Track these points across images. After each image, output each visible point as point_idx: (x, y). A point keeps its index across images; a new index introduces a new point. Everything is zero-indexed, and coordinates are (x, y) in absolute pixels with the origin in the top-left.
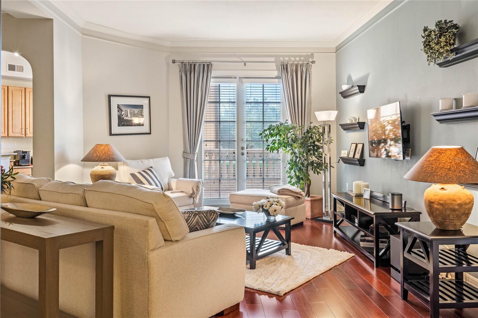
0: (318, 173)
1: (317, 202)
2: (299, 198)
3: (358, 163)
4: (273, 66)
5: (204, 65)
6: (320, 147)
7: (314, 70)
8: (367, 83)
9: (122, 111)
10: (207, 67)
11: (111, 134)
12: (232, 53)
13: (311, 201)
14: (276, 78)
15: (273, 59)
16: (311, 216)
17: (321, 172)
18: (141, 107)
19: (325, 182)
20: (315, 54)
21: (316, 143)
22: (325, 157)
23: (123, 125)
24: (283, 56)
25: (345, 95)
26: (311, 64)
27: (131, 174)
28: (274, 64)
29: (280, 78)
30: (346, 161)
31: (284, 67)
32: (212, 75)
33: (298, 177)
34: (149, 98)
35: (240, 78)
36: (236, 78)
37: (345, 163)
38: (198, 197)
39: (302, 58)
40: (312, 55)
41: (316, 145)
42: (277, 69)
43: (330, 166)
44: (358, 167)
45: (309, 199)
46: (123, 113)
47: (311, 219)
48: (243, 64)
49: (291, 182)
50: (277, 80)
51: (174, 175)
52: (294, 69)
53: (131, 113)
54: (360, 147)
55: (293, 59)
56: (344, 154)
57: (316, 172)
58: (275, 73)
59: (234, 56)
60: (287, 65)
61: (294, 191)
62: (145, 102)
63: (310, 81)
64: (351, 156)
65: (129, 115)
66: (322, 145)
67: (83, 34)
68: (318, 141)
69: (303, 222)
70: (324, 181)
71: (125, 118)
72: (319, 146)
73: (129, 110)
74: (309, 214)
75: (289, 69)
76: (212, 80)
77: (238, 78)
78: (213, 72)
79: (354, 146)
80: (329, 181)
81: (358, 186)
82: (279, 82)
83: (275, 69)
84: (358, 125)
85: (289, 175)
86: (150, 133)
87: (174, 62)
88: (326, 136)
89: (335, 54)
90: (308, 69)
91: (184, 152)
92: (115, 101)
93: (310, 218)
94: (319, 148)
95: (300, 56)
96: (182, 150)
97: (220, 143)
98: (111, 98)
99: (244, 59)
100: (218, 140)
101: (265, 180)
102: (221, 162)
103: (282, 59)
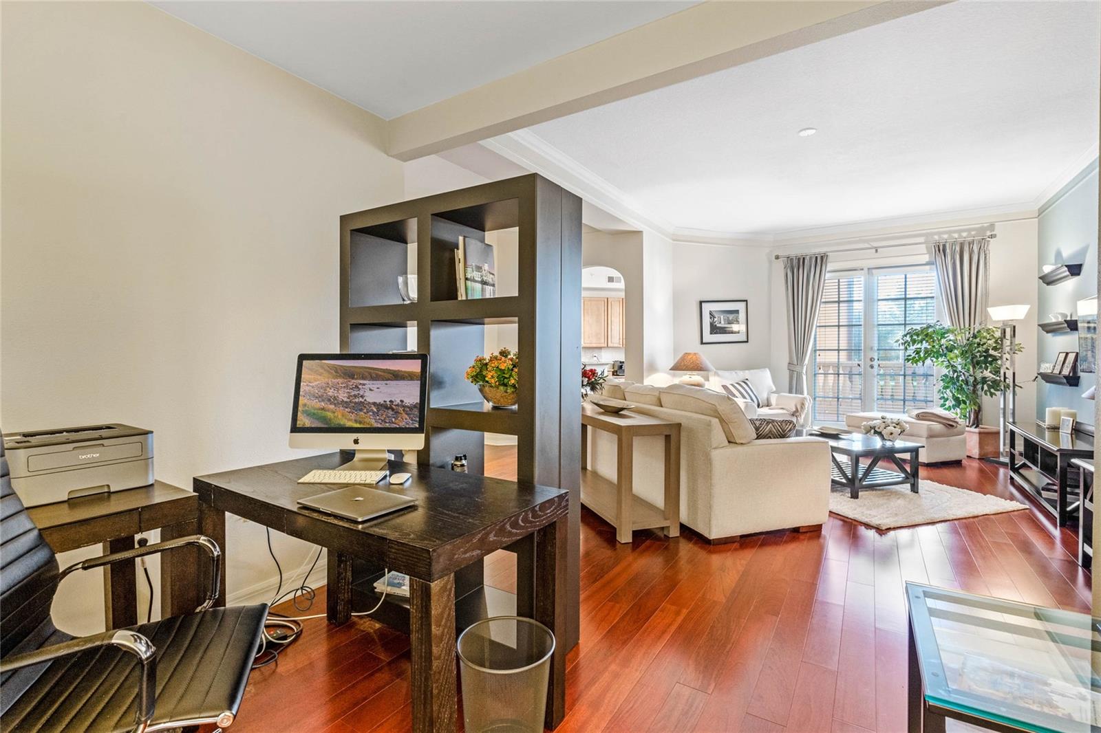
0: (992, 394)
1: (988, 437)
2: (952, 426)
3: (1065, 381)
4: (923, 249)
5: (816, 258)
6: (998, 358)
7: (994, 248)
8: (1084, 261)
9: (714, 317)
10: (821, 260)
11: (702, 343)
12: (858, 239)
13: (980, 433)
14: (927, 264)
15: (922, 240)
16: (980, 454)
17: (998, 393)
18: (737, 312)
19: (1004, 409)
20: (997, 224)
21: (991, 352)
22: (1005, 373)
23: (715, 333)
24: (939, 234)
25: (1048, 280)
26: (988, 239)
27: (723, 386)
28: (924, 246)
29: (933, 264)
30: (1048, 378)
31: (941, 249)
32: (828, 269)
33: (956, 399)
34: (746, 302)
35: (869, 269)
36: (862, 269)
37: (1047, 382)
38: (803, 416)
39: (973, 233)
40: (992, 226)
41: (991, 356)
42: (929, 252)
43: (1015, 385)
44: (1068, 388)
45: (977, 430)
46: (715, 319)
47: (979, 459)
48: (874, 250)
49: (945, 405)
50: (927, 267)
51: (774, 389)
52: (958, 249)
53: (724, 319)
54: (1071, 357)
55: (956, 235)
56: (1046, 368)
57: (988, 394)
58: (926, 258)
59: (861, 241)
60: (944, 246)
61: (944, 416)
62: (740, 307)
63: (985, 264)
64: (1057, 371)
65: (722, 322)
66: (1000, 355)
67: (674, 240)
68: (995, 349)
69: (961, 461)
70: (1002, 406)
71: (718, 325)
72: (995, 356)
73: (722, 317)
74: (975, 452)
75: (948, 251)
76: (828, 275)
77: (866, 270)
78: (829, 265)
79: (1062, 356)
80: (1011, 407)
81: (1057, 415)
82: (930, 269)
83: (926, 252)
84: (1066, 325)
85: (942, 395)
86: (747, 342)
87: (777, 257)
88: (1007, 342)
89: (1037, 219)
90: (982, 247)
91: (789, 363)
92: (707, 308)
93: (977, 457)
94: (995, 359)
95: (969, 230)
96: (787, 360)
97: (839, 352)
98: (703, 304)
99: (875, 244)
100: (837, 348)
101: (906, 402)
102: (840, 376)
103: (936, 237)
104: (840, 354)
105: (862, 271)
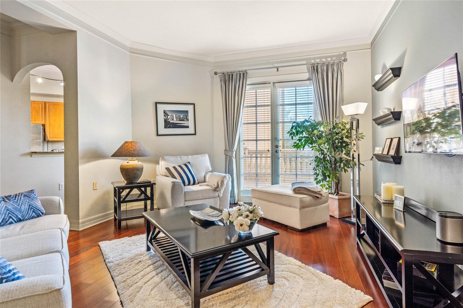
0: (345, 171)
1: (344, 202)
2: (318, 198)
3: (392, 160)
4: (305, 68)
5: (240, 74)
6: (349, 143)
7: (346, 67)
8: (403, 64)
9: (168, 115)
10: (243, 75)
11: (158, 135)
12: (266, 61)
13: (339, 199)
14: (307, 80)
15: (304, 62)
16: (339, 215)
17: (349, 170)
18: (187, 112)
19: (353, 180)
20: (347, 52)
21: (345, 139)
22: (353, 155)
23: (169, 128)
24: (314, 59)
25: (379, 86)
26: (343, 62)
27: (166, 168)
28: (305, 66)
29: (311, 80)
30: (380, 158)
31: (314, 69)
32: (248, 83)
33: (324, 175)
34: (193, 105)
35: (274, 83)
36: (270, 83)
37: (379, 160)
38: (222, 192)
39: (334, 58)
40: (345, 53)
41: (345, 142)
42: (309, 71)
43: (359, 164)
44: (393, 165)
45: (337, 197)
46: (169, 117)
47: (338, 218)
48: (276, 69)
49: (317, 179)
50: (308, 82)
51: (211, 169)
52: (325, 68)
53: (176, 117)
54: (395, 141)
55: (324, 60)
56: (378, 150)
57: (343, 170)
58: (306, 76)
59: (268, 63)
60: (317, 66)
61: (312, 190)
62: (190, 108)
63: (341, 79)
64: (385, 152)
65: (175, 119)
66: (350, 141)
67: (130, 52)
68: (347, 137)
69: (326, 223)
70: (352, 178)
71: (171, 121)
72: (347, 142)
73: (174, 115)
74: (336, 214)
75: (319, 70)
76: (248, 87)
77: (272, 84)
78: (248, 80)
79: (389, 140)
80: (357, 178)
81: (388, 189)
82: (310, 84)
83: (307, 72)
84: (391, 116)
85: (315, 172)
86: (195, 134)
87: (216, 73)
88: (354, 132)
89: (370, 50)
90: (339, 67)
91: (225, 150)
92: (161, 108)
94: (347, 145)
95: (332, 57)
96: (224, 148)
97: (257, 142)
98: (158, 105)
99: (276, 65)
100: (255, 139)
101: (298, 176)
102: (258, 158)
103: (313, 61)
104: (258, 143)
105: (269, 84)
